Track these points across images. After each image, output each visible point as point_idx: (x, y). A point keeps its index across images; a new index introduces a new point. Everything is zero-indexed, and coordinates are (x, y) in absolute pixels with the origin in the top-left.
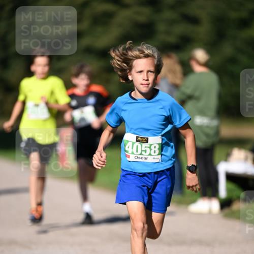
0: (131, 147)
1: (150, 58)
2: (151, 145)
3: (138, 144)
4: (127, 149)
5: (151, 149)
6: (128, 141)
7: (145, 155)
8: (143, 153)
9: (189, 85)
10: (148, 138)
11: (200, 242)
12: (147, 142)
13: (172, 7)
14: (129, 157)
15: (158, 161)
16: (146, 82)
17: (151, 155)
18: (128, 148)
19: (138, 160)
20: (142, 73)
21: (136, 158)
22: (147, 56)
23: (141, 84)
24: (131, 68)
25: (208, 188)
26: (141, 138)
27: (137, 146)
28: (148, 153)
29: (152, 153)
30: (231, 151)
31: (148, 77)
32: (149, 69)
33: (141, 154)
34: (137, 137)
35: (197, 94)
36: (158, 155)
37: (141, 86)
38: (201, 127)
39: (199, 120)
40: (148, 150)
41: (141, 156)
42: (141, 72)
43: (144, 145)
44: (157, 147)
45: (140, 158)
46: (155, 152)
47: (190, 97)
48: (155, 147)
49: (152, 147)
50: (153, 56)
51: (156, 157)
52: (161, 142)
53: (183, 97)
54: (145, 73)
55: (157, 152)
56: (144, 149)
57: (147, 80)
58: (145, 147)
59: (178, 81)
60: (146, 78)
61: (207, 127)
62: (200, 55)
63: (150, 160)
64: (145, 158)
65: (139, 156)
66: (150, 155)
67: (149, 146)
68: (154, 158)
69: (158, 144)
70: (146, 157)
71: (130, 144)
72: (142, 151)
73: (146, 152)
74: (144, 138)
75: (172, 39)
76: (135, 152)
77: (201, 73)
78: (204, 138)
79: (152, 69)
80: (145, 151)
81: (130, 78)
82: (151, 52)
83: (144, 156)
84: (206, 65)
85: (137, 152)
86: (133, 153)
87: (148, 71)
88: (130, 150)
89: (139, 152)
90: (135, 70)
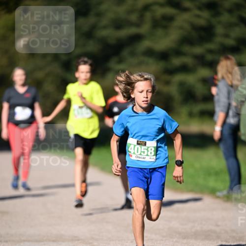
0: (133, 149)
1: (148, 81)
2: (148, 147)
3: (138, 146)
4: (130, 150)
5: (148, 151)
6: (131, 144)
7: (144, 155)
8: (142, 153)
10: (146, 142)
12: (145, 145)
14: (131, 156)
15: (153, 160)
19: (138, 159)
21: (137, 157)
22: (146, 79)
24: (133, 88)
26: (141, 141)
27: (138, 148)
28: (146, 154)
29: (149, 154)
32: (148, 89)
33: (140, 154)
34: (138, 141)
36: (154, 156)
40: (146, 151)
41: (140, 156)
43: (143, 147)
44: (153, 149)
46: (151, 153)
48: (151, 149)
49: (149, 149)
50: (150, 80)
51: (152, 157)
52: (156, 146)
54: (145, 92)
55: (153, 153)
56: (143, 150)
57: (147, 98)
60: (146, 96)
63: (148, 159)
64: (144, 158)
65: (139, 156)
66: (147, 155)
67: (146, 148)
68: (150, 158)
69: (154, 147)
70: (144, 157)
71: (132, 146)
73: (144, 153)
74: (143, 142)
76: (136, 153)
79: (150, 89)
80: (144, 152)
81: (133, 96)
82: (149, 77)
83: (142, 156)
86: (134, 153)
88: (132, 151)
89: (139, 153)
90: (137, 91)
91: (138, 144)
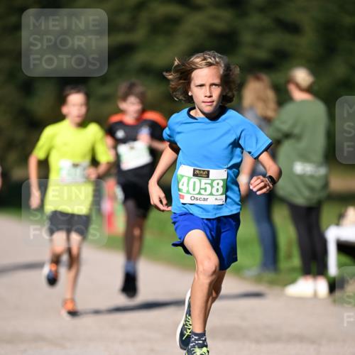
0: (186, 184)
1: (214, 67)
2: (213, 181)
3: (196, 179)
4: (180, 187)
5: (212, 187)
6: (182, 176)
7: (205, 194)
8: (202, 192)
9: (286, 118)
10: (208, 172)
11: (301, 338)
12: (208, 177)
13: (262, 10)
14: (183, 197)
15: (221, 203)
16: (209, 100)
17: (213, 195)
18: (183, 185)
19: (195, 202)
20: (204, 87)
21: (193, 198)
22: (210, 65)
23: (203, 102)
25: (313, 262)
26: (200, 170)
27: (195, 183)
28: (209, 191)
29: (214, 192)
30: (346, 211)
31: (211, 92)
32: (212, 82)
33: (199, 193)
34: (194, 170)
35: (297, 131)
36: (222, 194)
37: (203, 104)
38: (301, 177)
39: (299, 168)
40: (209, 187)
41: (199, 196)
42: (202, 86)
43: (204, 181)
44: (221, 183)
45: (197, 199)
46: (217, 190)
47: (287, 136)
48: (218, 184)
49: (215, 184)
51: (219, 197)
52: (226, 177)
53: (278, 135)
54: (208, 87)
55: (221, 190)
56: (203, 186)
57: (210, 97)
58: (205, 184)
59: (270, 113)
60: (208, 94)
61: (312, 177)
62: (302, 76)
63: (212, 201)
64: (205, 200)
65: (196, 196)
66: (211, 194)
67: (210, 182)
68: (216, 199)
69: (223, 180)
70: (206, 197)
71: (184, 180)
72: (201, 189)
73: (205, 191)
74: (204, 171)
75: (262, 55)
76: (191, 191)
77: (303, 102)
78: (307, 193)
79: (217, 81)
80: (205, 189)
83: (202, 197)
84: (309, 90)
85: (194, 190)
86: (188, 192)
87: (212, 85)
88: (184, 189)
89: (197, 191)
90: (195, 84)
91: (195, 175)
